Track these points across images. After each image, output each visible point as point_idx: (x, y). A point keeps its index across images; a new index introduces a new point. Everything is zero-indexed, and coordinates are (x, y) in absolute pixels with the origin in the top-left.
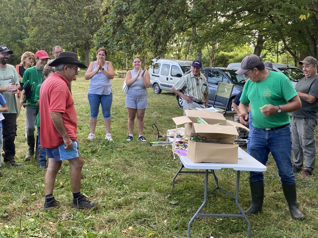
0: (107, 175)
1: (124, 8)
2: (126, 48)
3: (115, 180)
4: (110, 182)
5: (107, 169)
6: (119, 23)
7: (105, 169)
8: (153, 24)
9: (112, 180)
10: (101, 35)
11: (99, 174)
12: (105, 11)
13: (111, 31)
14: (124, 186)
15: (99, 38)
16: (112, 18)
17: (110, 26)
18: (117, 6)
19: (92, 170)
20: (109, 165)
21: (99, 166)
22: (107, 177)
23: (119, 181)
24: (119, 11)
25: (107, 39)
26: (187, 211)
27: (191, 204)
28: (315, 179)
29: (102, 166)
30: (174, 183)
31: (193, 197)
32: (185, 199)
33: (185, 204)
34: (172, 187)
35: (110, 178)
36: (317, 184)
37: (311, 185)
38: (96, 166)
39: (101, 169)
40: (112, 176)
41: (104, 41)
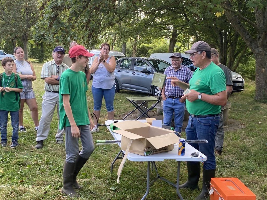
0: (47, 162)
1: (59, 4)
2: (62, 40)
3: (55, 167)
4: (50, 169)
5: (46, 156)
6: (55, 18)
7: (44, 155)
8: (87, 19)
9: (52, 167)
10: (39, 28)
11: (39, 161)
12: (41, 7)
13: (47, 25)
15: (36, 31)
16: (49, 13)
17: (47, 20)
18: (53, 2)
19: (32, 157)
20: (48, 151)
21: (39, 153)
22: (47, 164)
23: (59, 168)
24: (55, 7)
25: (44, 32)
26: (127, 197)
27: (130, 190)
28: (237, 159)
29: (42, 152)
30: (112, 168)
31: (131, 182)
32: (123, 184)
33: (124, 190)
34: (110, 172)
35: (49, 164)
36: (241, 164)
37: (235, 165)
38: (35, 152)
39: (41, 156)
40: (52, 163)
41: (42, 34)
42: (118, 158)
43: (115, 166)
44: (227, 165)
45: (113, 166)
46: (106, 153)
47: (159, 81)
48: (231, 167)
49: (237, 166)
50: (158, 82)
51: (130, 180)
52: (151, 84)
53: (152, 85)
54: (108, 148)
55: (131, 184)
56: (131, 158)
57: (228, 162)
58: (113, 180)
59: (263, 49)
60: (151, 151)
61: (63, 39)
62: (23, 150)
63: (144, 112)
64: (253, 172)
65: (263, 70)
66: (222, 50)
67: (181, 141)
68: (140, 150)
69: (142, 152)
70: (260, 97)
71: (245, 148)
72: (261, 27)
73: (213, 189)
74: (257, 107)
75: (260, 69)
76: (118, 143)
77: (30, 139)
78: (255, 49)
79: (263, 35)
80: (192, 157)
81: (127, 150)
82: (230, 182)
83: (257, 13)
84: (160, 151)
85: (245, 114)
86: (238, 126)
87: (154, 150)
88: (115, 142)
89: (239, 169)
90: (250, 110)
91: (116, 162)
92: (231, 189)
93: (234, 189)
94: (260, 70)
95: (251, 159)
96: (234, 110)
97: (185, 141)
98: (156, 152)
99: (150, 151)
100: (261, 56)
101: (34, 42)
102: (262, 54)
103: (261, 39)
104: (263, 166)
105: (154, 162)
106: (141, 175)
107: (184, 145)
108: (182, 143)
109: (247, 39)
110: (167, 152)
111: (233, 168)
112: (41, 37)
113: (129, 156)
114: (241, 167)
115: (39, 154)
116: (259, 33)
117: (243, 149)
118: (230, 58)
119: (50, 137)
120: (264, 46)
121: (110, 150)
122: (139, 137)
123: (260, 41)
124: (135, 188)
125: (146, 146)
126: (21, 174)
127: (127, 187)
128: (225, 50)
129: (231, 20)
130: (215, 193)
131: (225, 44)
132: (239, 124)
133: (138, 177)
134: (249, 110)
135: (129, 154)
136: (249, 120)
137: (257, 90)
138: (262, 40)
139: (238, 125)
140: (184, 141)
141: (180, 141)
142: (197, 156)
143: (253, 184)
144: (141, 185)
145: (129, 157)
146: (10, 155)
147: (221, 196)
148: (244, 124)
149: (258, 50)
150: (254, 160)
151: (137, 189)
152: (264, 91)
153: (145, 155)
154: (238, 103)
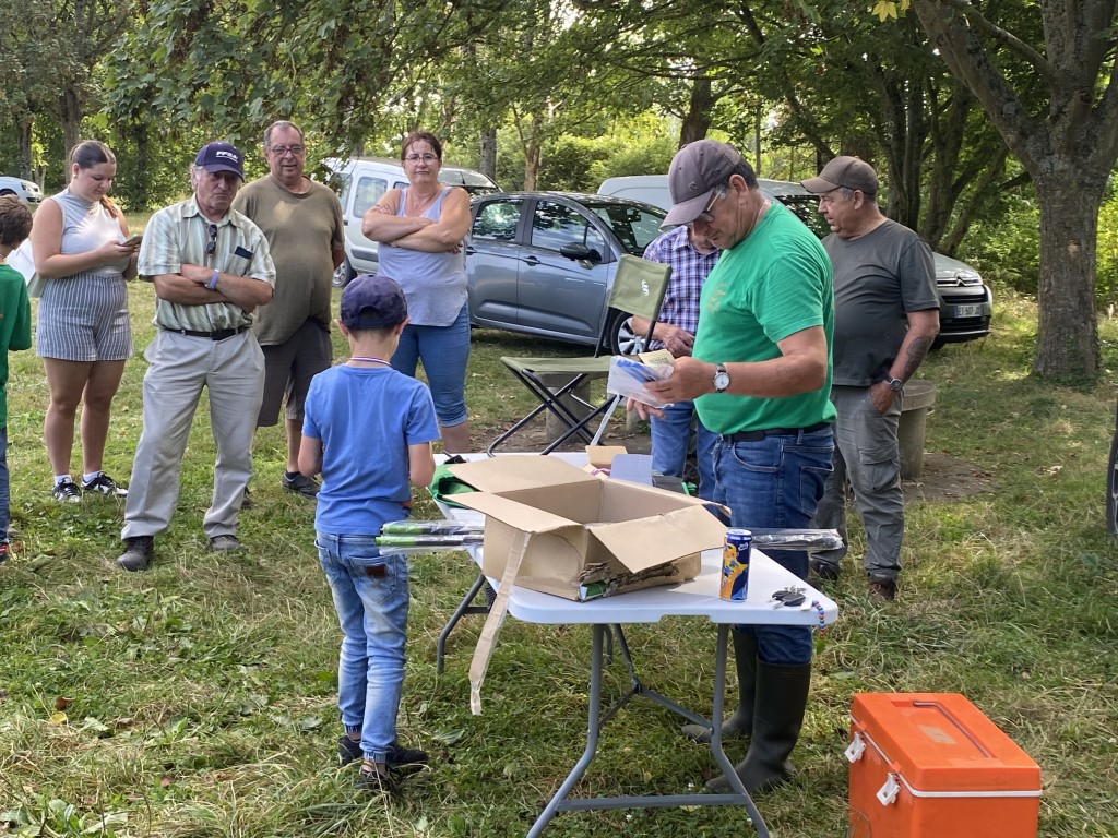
0: (168, 626)
2: (228, 114)
3: (204, 647)
4: (183, 654)
5: (167, 600)
6: (199, 18)
7: (159, 598)
8: (332, 24)
9: (190, 646)
10: (128, 61)
11: (135, 622)
13: (166, 49)
14: (243, 670)
15: (120, 74)
17: (164, 26)
19: (105, 606)
20: (174, 580)
21: (136, 587)
22: (170, 634)
23: (220, 649)
25: (150, 77)
26: (505, 771)
27: (517, 743)
28: (961, 617)
29: (148, 586)
30: (444, 654)
31: (521, 711)
32: (490, 719)
33: (491, 742)
34: (434, 667)
35: (180, 636)
36: (975, 638)
37: (953, 641)
38: (121, 585)
39: (143, 602)
40: (192, 631)
41: (141, 87)
42: (467, 610)
43: (453, 642)
44: (918, 640)
45: (445, 646)
46: (418, 589)
47: (640, 292)
48: (936, 648)
49: (960, 644)
50: (637, 293)
51: (515, 700)
52: (608, 305)
53: (611, 308)
54: (424, 569)
55: (521, 716)
56: (523, 608)
57: (924, 631)
58: (447, 700)
59: (1073, 162)
60: (607, 581)
61: (230, 109)
62: (69, 574)
63: (577, 421)
64: (1028, 671)
65: (1073, 248)
66: (901, 165)
67: (734, 542)
68: (563, 578)
69: (569, 586)
70: (1054, 364)
71: (993, 572)
72: (1064, 70)
73: (863, 739)
74: (1043, 402)
75: (1059, 246)
76: (470, 549)
77: (98, 531)
78: (1039, 160)
79: (1072, 104)
80: (777, 607)
81: (509, 577)
82: (933, 711)
83: (1050, 8)
84: (643, 580)
85: (993, 431)
86: (962, 482)
87: (620, 576)
88: (457, 543)
89: (968, 661)
90: (1016, 414)
91: (459, 627)
92: (938, 739)
93: (949, 741)
94: (1056, 251)
95: (1017, 619)
96: (947, 416)
97: (748, 541)
98: (628, 583)
99: (601, 583)
100: (1063, 192)
101: (110, 120)
102: (1069, 182)
103: (1066, 121)
104: (1067, 647)
105: (618, 626)
106: (561, 680)
107: (744, 558)
108: (737, 546)
109: (1005, 120)
110: (676, 584)
111: (943, 653)
112: (140, 101)
113: (516, 603)
114: (975, 650)
115: (135, 593)
116: (1058, 94)
117: (986, 577)
118: (935, 197)
119: (183, 522)
120: (1076, 150)
121: (432, 579)
122: (557, 522)
123: (1059, 128)
124: (538, 734)
125: (587, 562)
126: (63, 675)
127: (506, 729)
128: (914, 162)
129: (941, 36)
130: (869, 754)
131: (912, 140)
132: (966, 475)
133: (548, 691)
134: (1011, 417)
135: (516, 593)
136: (1009, 456)
137: (1044, 332)
138: (1069, 124)
139: (966, 478)
140: (745, 539)
141: (730, 541)
142: (798, 603)
143: (1025, 719)
144: (564, 721)
145: (519, 607)
146: (14, 596)
147: (896, 767)
148: (987, 475)
149: (1052, 164)
150: (1031, 621)
151: (546, 740)
152: (1072, 337)
153: (584, 597)
154: (965, 387)
